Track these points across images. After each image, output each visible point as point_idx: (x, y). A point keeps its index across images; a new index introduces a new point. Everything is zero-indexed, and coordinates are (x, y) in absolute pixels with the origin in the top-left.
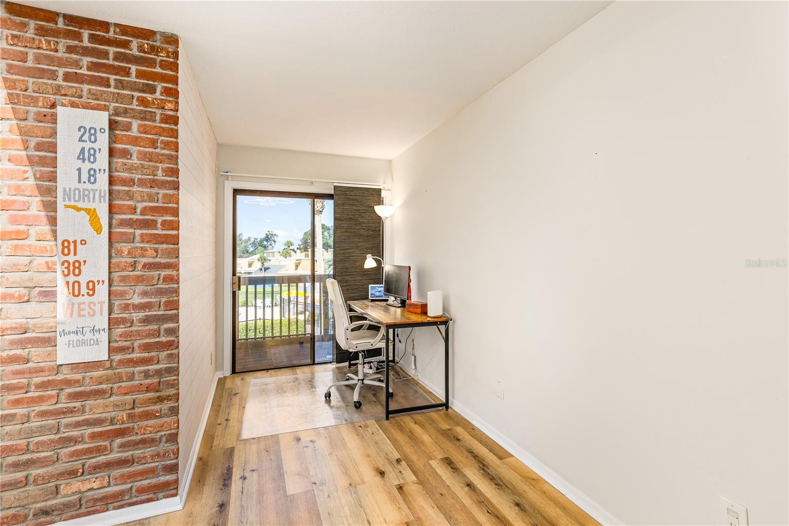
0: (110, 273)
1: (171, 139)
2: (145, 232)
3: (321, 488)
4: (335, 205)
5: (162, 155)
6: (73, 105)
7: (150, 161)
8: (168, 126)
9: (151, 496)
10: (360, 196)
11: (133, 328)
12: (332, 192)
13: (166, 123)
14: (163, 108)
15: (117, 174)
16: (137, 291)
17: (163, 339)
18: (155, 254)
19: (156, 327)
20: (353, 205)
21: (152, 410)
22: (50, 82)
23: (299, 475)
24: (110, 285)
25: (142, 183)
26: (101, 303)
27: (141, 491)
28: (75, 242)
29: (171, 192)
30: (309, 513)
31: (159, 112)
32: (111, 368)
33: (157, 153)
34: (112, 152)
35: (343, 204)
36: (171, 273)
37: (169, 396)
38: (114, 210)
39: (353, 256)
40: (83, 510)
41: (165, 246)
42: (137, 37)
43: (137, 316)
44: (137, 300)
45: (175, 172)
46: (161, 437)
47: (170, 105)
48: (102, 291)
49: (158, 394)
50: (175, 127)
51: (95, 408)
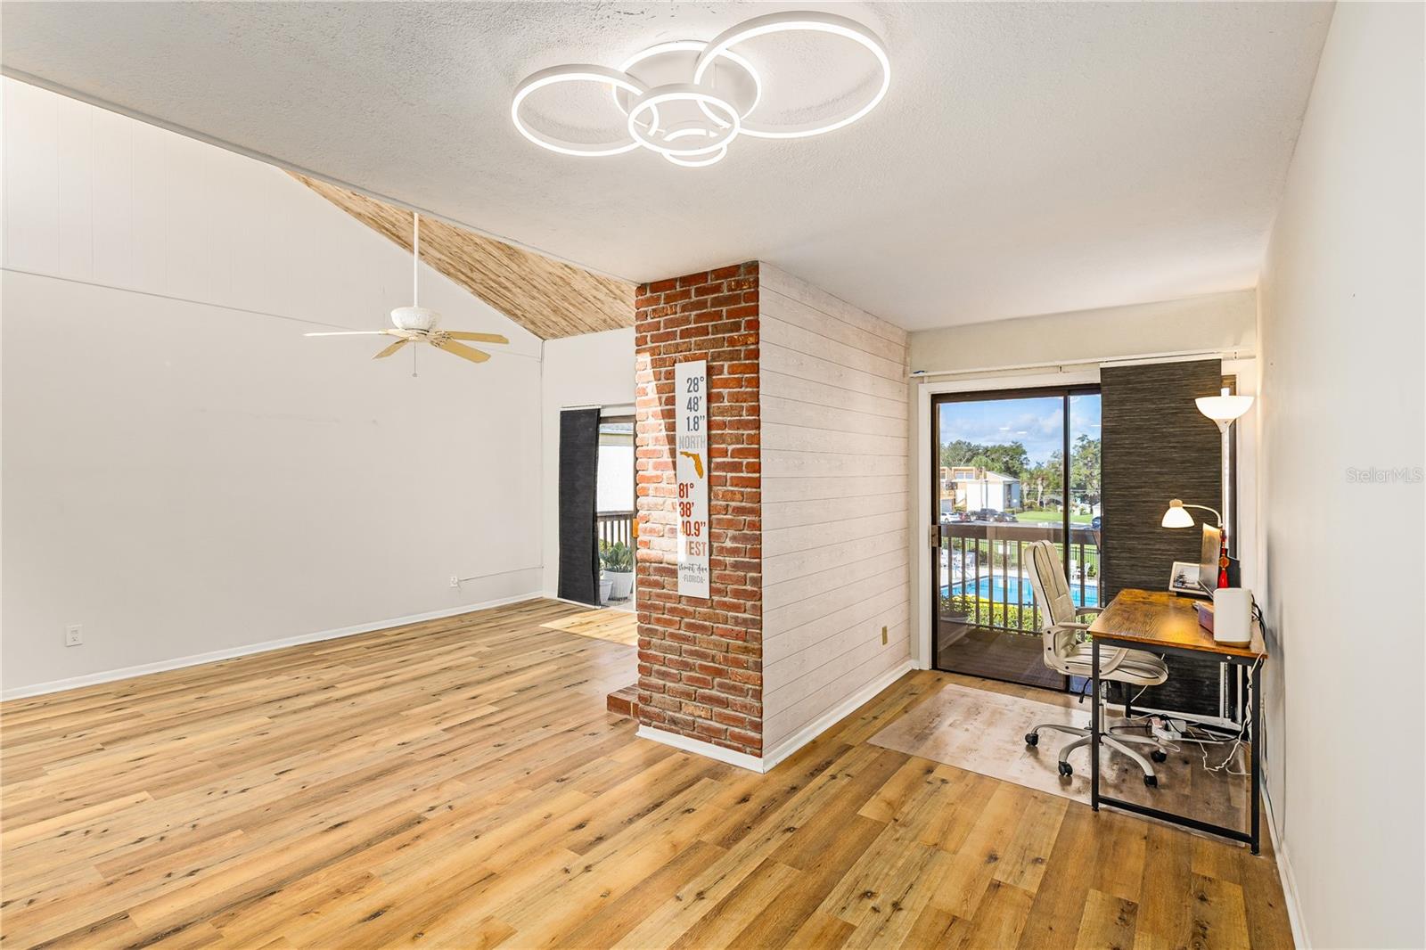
0: (710, 515)
1: (752, 375)
2: (734, 474)
3: (898, 828)
4: (1106, 405)
5: (746, 393)
6: (687, 360)
7: (737, 401)
8: (750, 361)
9: (740, 746)
10: (1163, 380)
11: (727, 572)
12: (1097, 380)
13: (748, 359)
14: (746, 344)
15: (714, 418)
16: (729, 536)
17: (749, 588)
18: (741, 498)
19: (743, 574)
20: (1147, 400)
21: (741, 659)
22: (673, 342)
23: (889, 804)
24: (710, 528)
25: (732, 425)
26: (704, 544)
27: (735, 737)
28: (687, 485)
29: (752, 432)
30: (860, 839)
31: (743, 348)
32: (712, 607)
33: (742, 392)
34: (710, 398)
35: (1122, 402)
36: (754, 518)
37: (753, 649)
38: (713, 454)
39: (1144, 502)
40: (695, 733)
41: (749, 490)
42: (726, 277)
43: (730, 560)
44: (729, 544)
45: (756, 410)
46: (748, 690)
47: (751, 339)
48: (704, 530)
49: (746, 644)
50: (756, 362)
51: (704, 642)
